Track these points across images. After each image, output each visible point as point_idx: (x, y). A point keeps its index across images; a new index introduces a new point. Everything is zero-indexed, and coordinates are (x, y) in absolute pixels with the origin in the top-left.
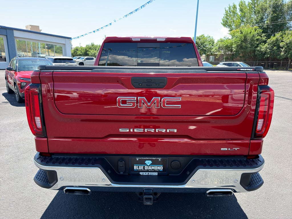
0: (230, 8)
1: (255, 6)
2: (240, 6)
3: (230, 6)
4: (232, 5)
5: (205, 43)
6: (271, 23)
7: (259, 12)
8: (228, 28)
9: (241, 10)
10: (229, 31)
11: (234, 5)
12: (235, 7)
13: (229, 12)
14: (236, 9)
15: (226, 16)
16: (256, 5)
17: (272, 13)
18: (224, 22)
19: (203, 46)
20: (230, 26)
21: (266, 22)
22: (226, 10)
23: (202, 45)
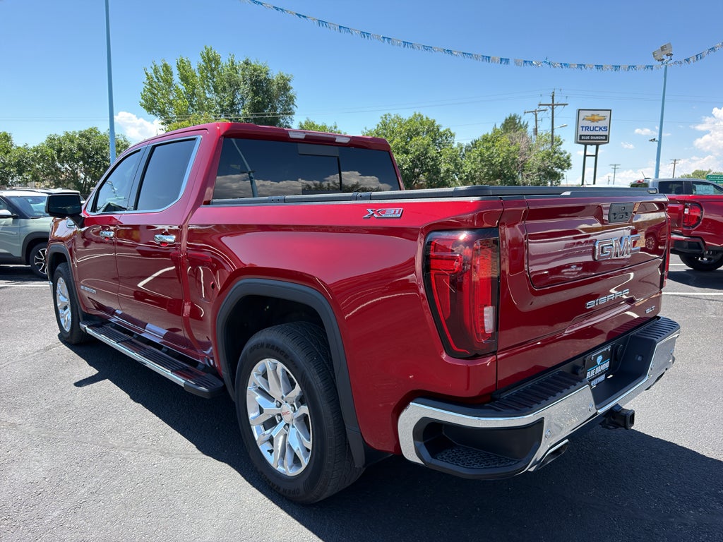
0: (156, 71)
1: (213, 75)
2: (179, 69)
3: (155, 66)
4: (159, 64)
5: (105, 149)
6: (252, 115)
7: (224, 90)
8: (159, 117)
9: (184, 79)
10: (163, 124)
11: (165, 65)
12: (167, 69)
13: (156, 81)
14: (172, 75)
15: (148, 87)
16: (215, 73)
17: (251, 95)
18: (146, 101)
19: (103, 157)
20: (163, 112)
21: (241, 112)
22: (146, 74)
23: (97, 154)
